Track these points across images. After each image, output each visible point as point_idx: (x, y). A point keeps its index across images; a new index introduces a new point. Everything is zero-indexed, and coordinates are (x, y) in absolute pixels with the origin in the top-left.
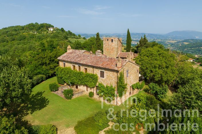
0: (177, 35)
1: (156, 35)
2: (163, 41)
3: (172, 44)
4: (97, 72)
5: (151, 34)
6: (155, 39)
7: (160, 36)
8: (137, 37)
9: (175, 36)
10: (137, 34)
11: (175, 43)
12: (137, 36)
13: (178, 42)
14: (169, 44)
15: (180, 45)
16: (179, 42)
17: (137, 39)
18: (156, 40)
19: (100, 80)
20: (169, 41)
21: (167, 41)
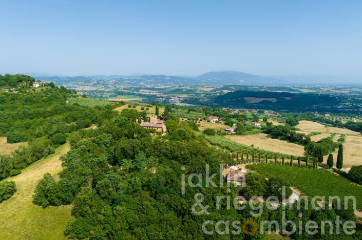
0: (214, 79)
1: (182, 79)
2: (193, 88)
3: (207, 94)
4: (156, 129)
5: (175, 77)
6: (182, 85)
7: (189, 79)
8: (153, 82)
9: (210, 79)
10: (152, 76)
11: (211, 91)
12: (151, 81)
13: (215, 90)
14: (202, 94)
15: (218, 94)
16: (217, 89)
17: (153, 85)
18: (183, 88)
19: (157, 130)
20: (202, 89)
21: (199, 89)
